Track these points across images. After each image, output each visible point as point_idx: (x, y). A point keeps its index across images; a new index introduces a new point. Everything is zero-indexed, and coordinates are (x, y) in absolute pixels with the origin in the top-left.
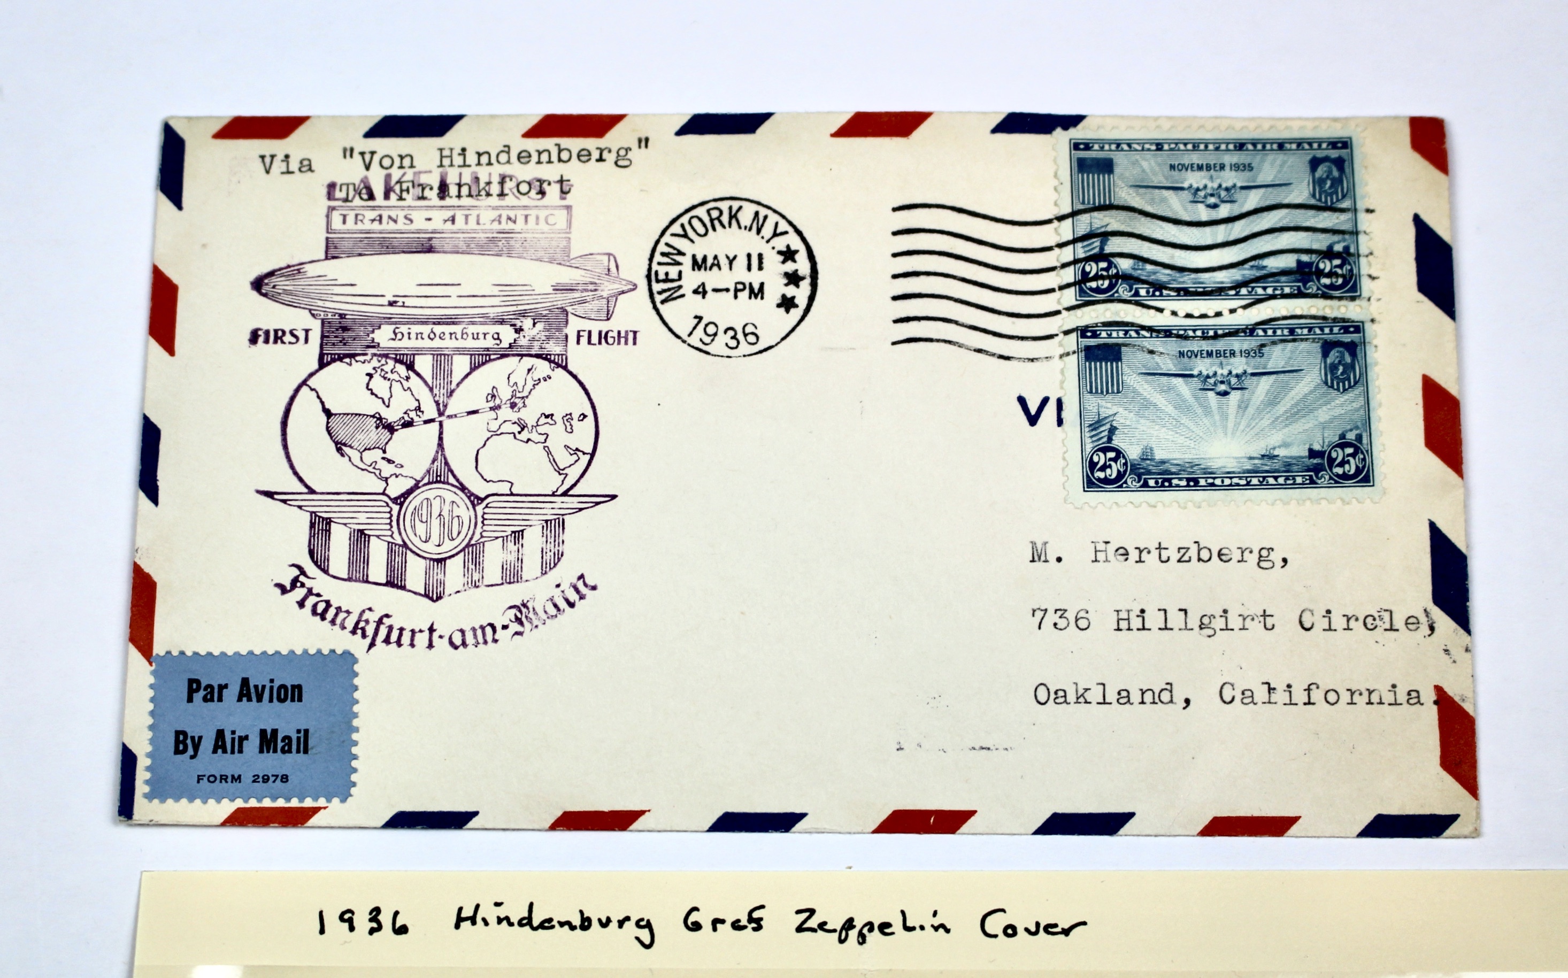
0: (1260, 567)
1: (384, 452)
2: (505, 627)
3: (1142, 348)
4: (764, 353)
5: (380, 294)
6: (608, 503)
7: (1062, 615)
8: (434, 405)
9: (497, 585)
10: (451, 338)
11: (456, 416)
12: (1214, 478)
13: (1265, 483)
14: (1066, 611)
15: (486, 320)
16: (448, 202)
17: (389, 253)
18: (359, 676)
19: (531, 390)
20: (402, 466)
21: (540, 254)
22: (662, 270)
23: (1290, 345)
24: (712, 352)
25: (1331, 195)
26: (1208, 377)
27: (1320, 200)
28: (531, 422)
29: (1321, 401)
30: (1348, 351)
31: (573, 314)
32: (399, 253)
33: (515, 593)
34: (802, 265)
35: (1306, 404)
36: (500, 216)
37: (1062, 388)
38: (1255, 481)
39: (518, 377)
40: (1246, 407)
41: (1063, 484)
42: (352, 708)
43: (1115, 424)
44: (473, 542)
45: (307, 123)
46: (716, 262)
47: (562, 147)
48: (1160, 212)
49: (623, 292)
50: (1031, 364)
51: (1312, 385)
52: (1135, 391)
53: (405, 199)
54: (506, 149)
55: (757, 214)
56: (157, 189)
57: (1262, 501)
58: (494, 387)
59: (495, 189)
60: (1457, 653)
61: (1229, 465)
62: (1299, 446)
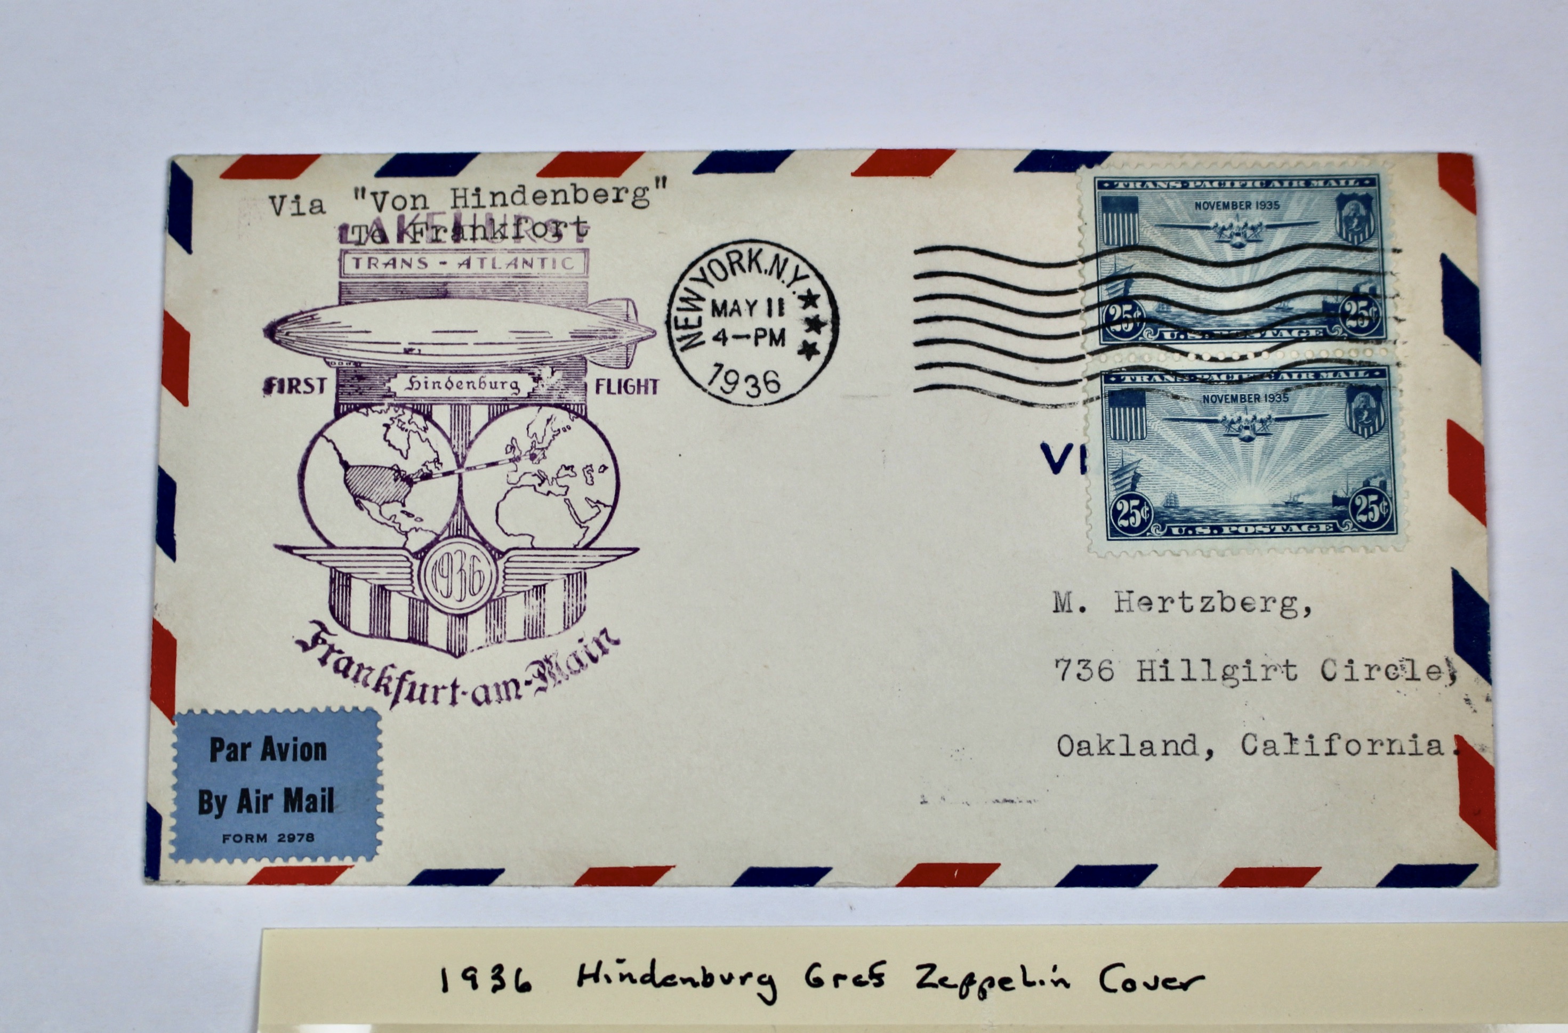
0: (1283, 617)
1: (404, 505)
2: (528, 683)
3: (1166, 393)
4: (786, 402)
5: (395, 341)
6: (630, 556)
7: (1086, 665)
8: (453, 456)
9: (520, 640)
10: (468, 388)
11: (475, 468)
12: (1238, 526)
13: (1288, 531)
14: (1089, 661)
15: (504, 368)
16: (463, 244)
17: (404, 299)
18: (383, 734)
19: (551, 441)
20: (422, 520)
21: (558, 299)
22: (681, 316)
23: (1315, 390)
24: (733, 401)
25: (1358, 234)
26: (1232, 422)
27: (1347, 239)
28: (551, 474)
29: (1346, 447)
30: (1373, 396)
31: (591, 362)
32: (413, 299)
33: (537, 649)
34: (823, 311)
35: (1331, 450)
36: (516, 259)
37: (1085, 435)
38: (1278, 529)
39: (538, 428)
40: (1271, 453)
41: (1087, 533)
42: (376, 766)
43: (1138, 471)
44: (495, 597)
45: (317, 163)
46: (736, 307)
47: (578, 187)
48: (1185, 253)
49: (642, 339)
50: (1054, 410)
51: (1337, 431)
52: (1159, 437)
53: (418, 242)
54: (521, 189)
55: (777, 257)
56: (165, 232)
57: (1285, 549)
58: (513, 438)
59: (510, 231)
60: (1478, 702)
61: (1254, 513)
62: (1323, 493)
